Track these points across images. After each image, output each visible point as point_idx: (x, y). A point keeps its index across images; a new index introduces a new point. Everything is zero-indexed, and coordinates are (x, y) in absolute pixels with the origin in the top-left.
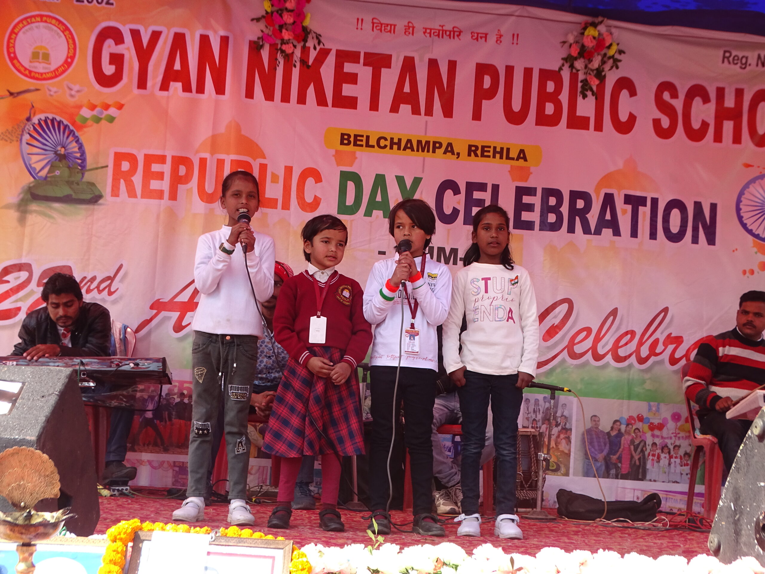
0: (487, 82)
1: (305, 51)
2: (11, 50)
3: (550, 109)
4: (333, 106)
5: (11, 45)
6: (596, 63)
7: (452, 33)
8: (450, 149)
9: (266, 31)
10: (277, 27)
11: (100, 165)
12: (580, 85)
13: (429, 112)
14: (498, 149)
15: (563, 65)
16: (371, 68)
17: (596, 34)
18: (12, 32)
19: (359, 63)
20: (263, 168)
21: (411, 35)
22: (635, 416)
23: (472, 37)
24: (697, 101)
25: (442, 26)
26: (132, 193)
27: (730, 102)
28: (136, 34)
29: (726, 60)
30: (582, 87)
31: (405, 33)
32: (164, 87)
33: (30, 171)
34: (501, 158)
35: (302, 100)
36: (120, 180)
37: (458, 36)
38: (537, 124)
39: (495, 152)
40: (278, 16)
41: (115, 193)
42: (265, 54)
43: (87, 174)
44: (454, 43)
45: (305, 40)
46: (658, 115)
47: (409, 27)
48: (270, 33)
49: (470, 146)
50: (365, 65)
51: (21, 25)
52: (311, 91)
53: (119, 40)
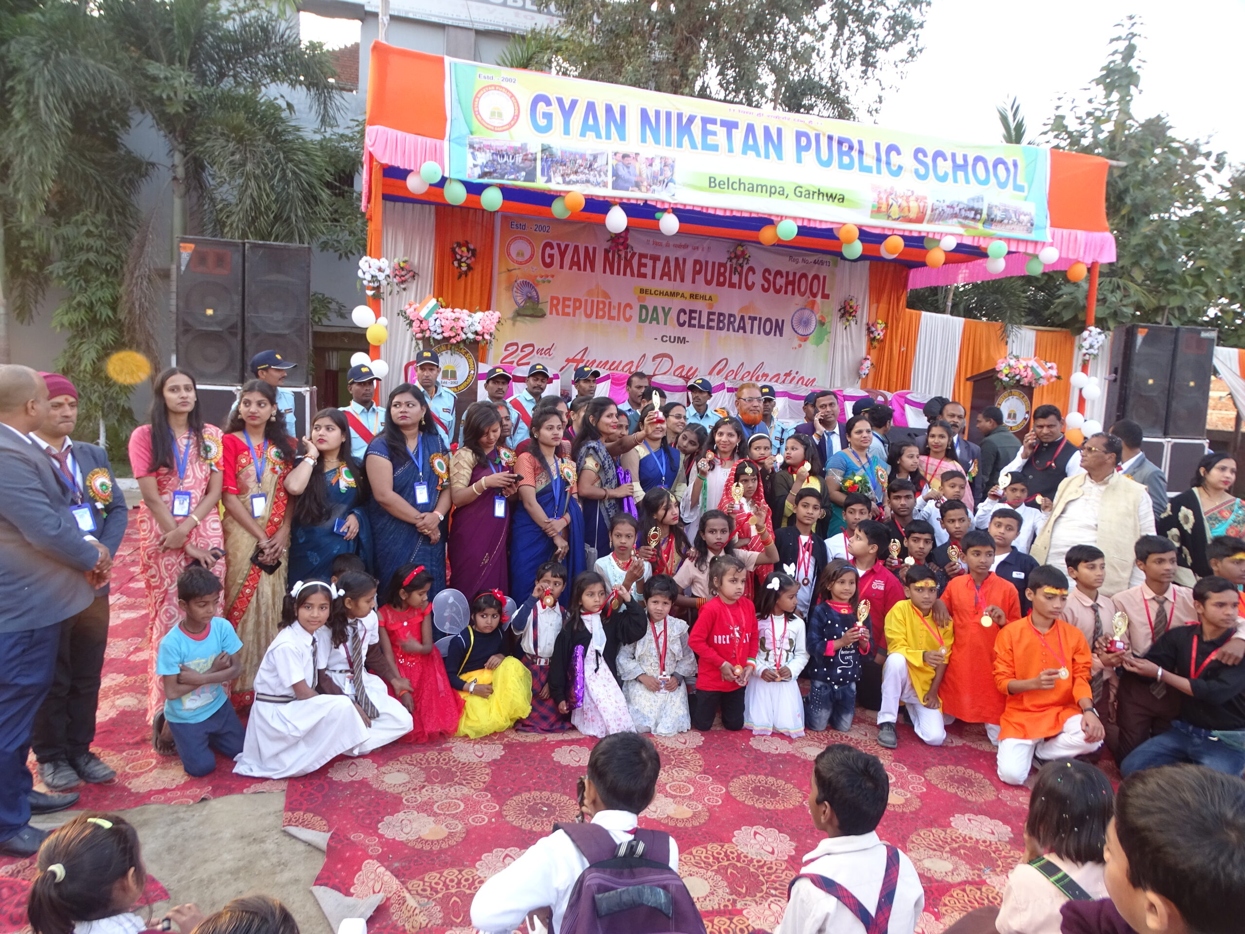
0: (698, 267)
1: (626, 253)
2: (508, 251)
3: (722, 279)
5: (508, 249)
6: (741, 261)
7: (685, 246)
8: (683, 296)
9: (612, 245)
11: (545, 302)
12: (733, 269)
13: (675, 280)
15: (727, 261)
17: (741, 249)
18: (509, 243)
20: (610, 303)
23: (692, 248)
24: (779, 277)
25: (681, 243)
26: (558, 314)
27: (791, 278)
29: (790, 260)
31: (666, 246)
32: (571, 268)
33: (516, 303)
34: (703, 299)
35: (625, 274)
36: (553, 308)
37: (687, 248)
38: (716, 285)
41: (551, 313)
42: (610, 255)
44: (686, 251)
46: (763, 282)
47: (668, 244)
48: (614, 246)
49: (691, 294)
51: (512, 241)
53: (552, 248)
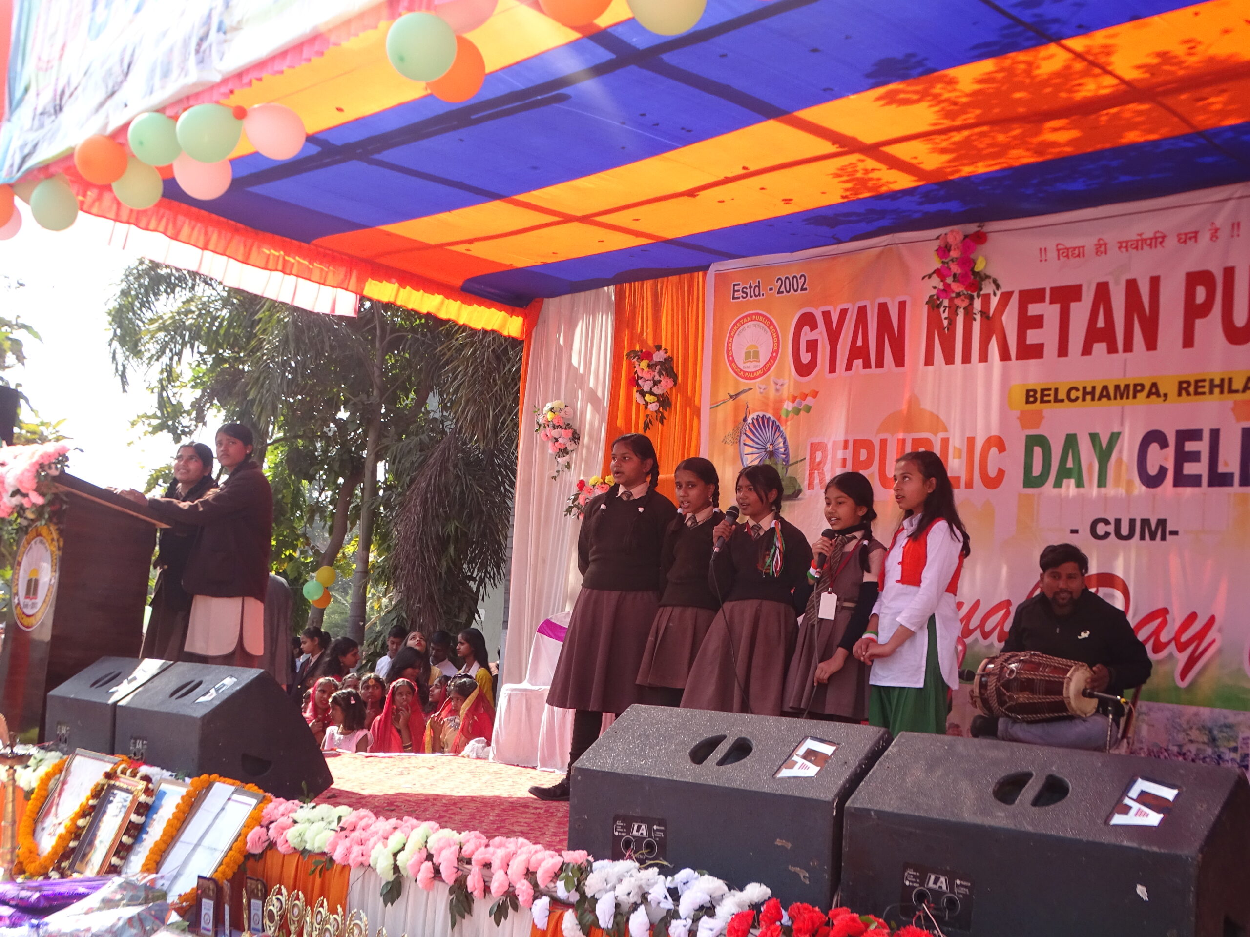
0: (1201, 294)
1: (986, 299)
2: (730, 353)
4: (1017, 359)
5: (730, 349)
7: (1154, 241)
8: (1154, 391)
9: (939, 286)
11: (799, 458)
13: (1129, 347)
14: (1217, 382)
16: (1059, 305)
18: (730, 336)
19: (1043, 300)
20: (945, 442)
21: (1103, 254)
23: (1179, 241)
25: (1142, 235)
31: (1097, 253)
35: (984, 357)
37: (1161, 242)
39: (1212, 386)
41: (811, 485)
42: (944, 313)
43: (790, 469)
47: (1101, 245)
48: (944, 288)
49: (1181, 383)
50: (1051, 303)
51: (736, 328)
52: (993, 345)
53: (813, 325)
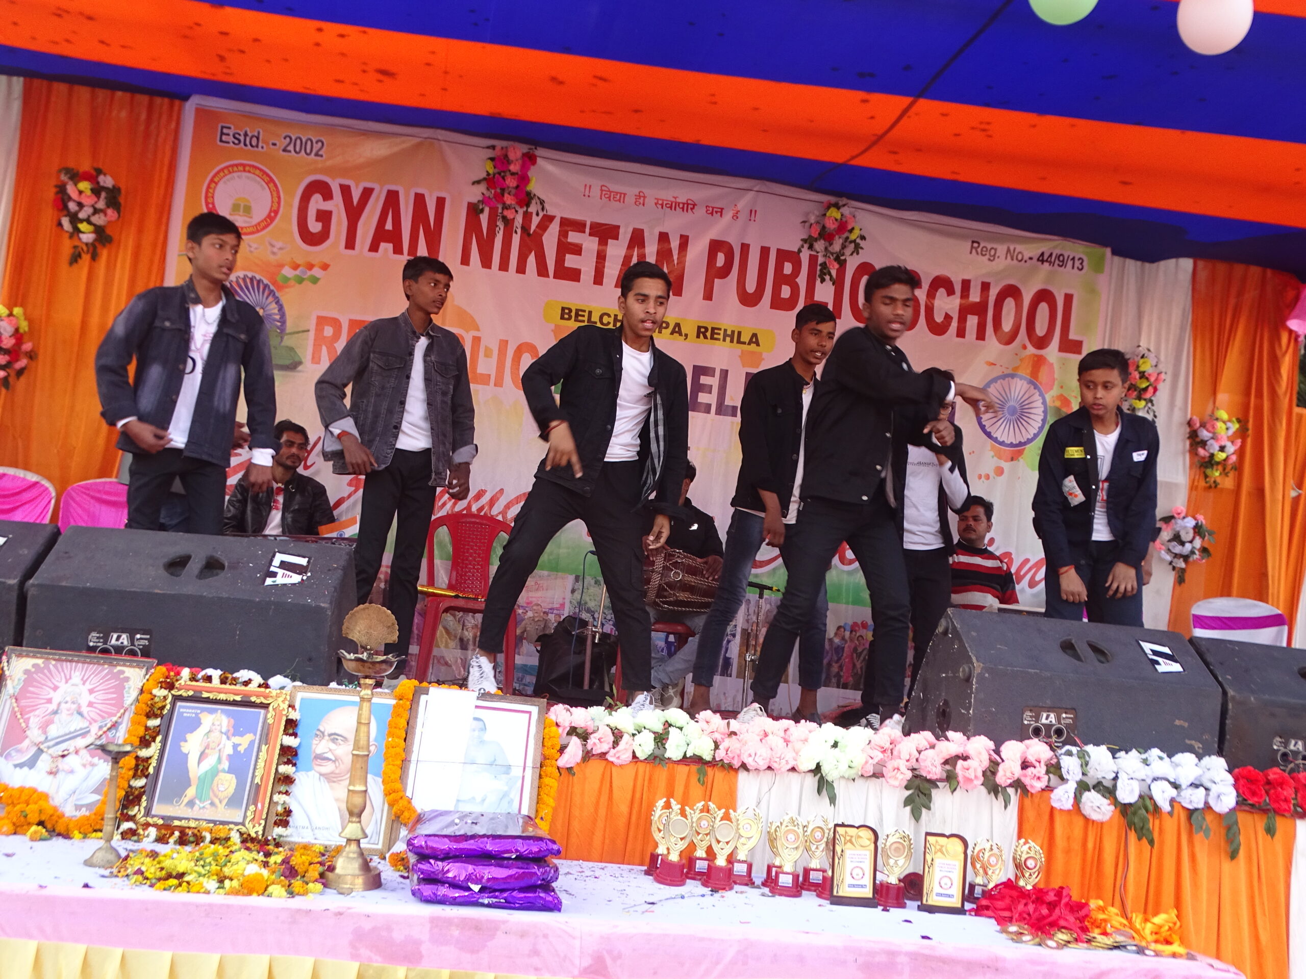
0: (721, 260)
1: (527, 217)
2: (210, 200)
3: (786, 292)
4: (555, 277)
5: (210, 195)
6: (837, 246)
7: (686, 206)
9: (487, 194)
10: (498, 190)
11: (301, 329)
12: (819, 268)
14: (729, 332)
15: (803, 246)
16: (597, 239)
17: (838, 216)
18: (212, 181)
19: (584, 232)
20: (477, 340)
21: (641, 206)
22: (859, 622)
23: (707, 211)
24: (941, 292)
25: (675, 198)
27: (975, 296)
28: (346, 191)
29: (974, 251)
30: (821, 270)
31: (635, 202)
32: (374, 248)
34: (732, 341)
36: (321, 346)
37: (692, 209)
38: (771, 308)
39: (725, 335)
40: (501, 179)
41: (315, 360)
42: (484, 218)
43: (286, 337)
44: (688, 217)
45: (528, 205)
47: (640, 197)
48: (491, 196)
49: (700, 328)
50: (590, 235)
51: (222, 174)
52: (531, 260)
53: (327, 195)
